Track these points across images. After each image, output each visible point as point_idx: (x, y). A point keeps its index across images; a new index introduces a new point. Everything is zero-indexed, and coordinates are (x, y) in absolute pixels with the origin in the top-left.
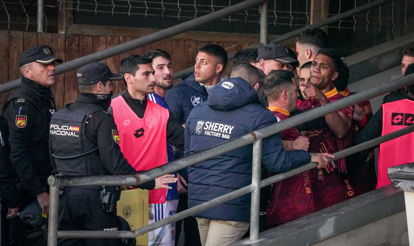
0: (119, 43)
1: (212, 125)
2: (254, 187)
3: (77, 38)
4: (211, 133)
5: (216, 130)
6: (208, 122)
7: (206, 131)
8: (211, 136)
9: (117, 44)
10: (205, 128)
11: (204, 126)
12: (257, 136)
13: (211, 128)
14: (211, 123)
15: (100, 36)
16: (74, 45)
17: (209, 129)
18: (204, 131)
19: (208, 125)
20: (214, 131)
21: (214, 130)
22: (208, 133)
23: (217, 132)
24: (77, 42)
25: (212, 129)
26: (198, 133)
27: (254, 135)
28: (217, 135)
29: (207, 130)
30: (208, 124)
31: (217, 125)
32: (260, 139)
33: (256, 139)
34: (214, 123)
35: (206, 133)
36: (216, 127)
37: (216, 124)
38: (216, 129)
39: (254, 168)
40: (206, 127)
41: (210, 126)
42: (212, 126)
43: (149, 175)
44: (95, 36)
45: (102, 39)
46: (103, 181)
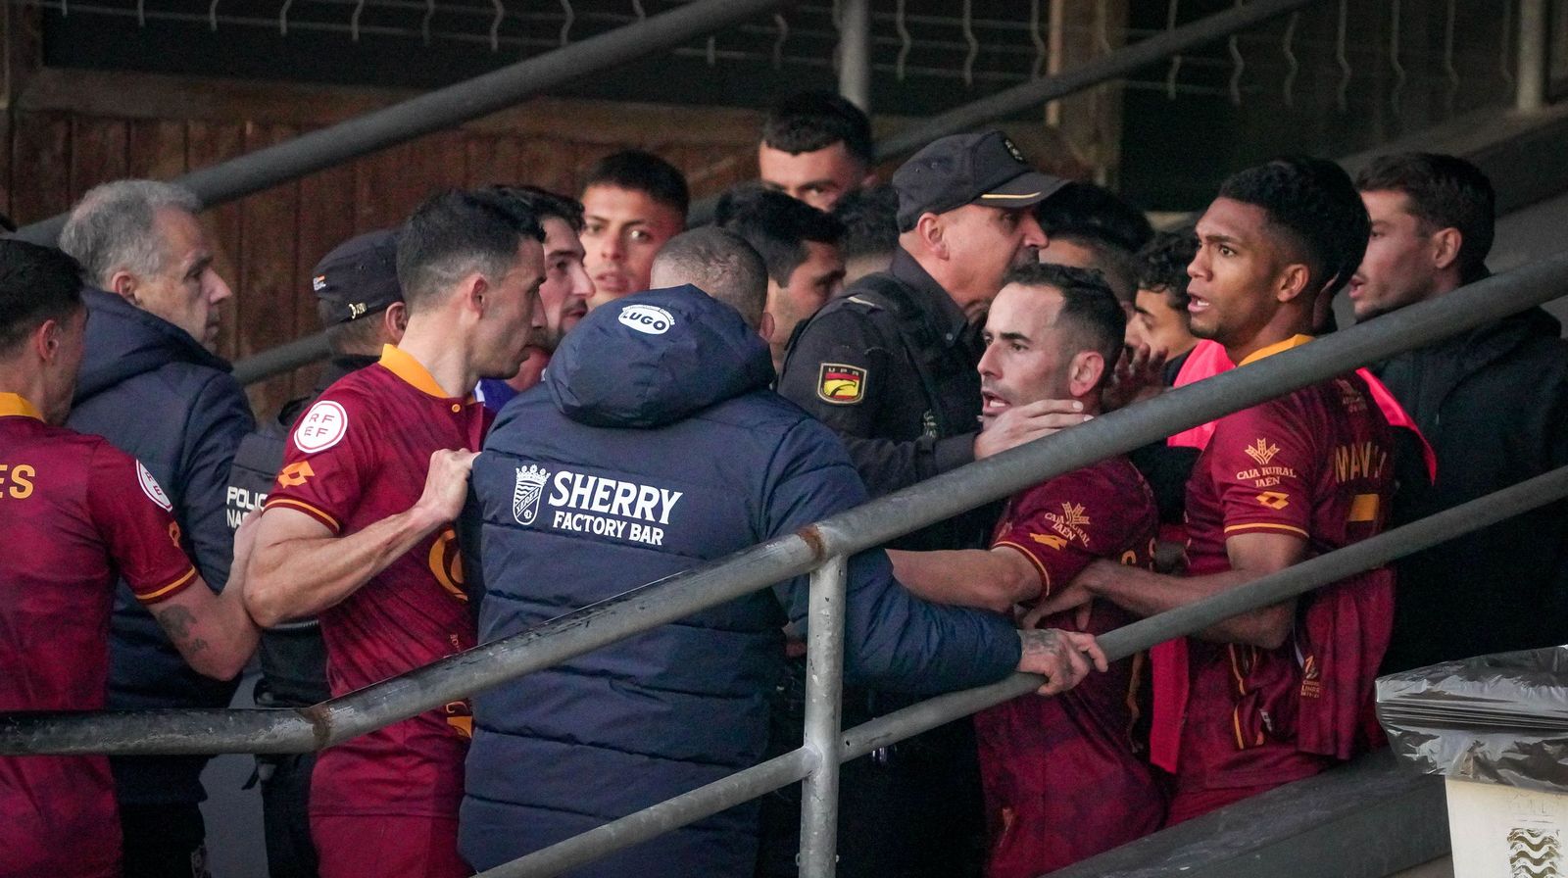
0: (241, 147)
1: (584, 484)
2: (814, 762)
3: (60, 130)
4: (580, 522)
5: (605, 509)
6: (569, 476)
7: (558, 513)
8: (581, 535)
9: (230, 156)
10: (553, 501)
11: (550, 489)
12: (827, 543)
13: (580, 498)
14: (579, 478)
15: (152, 122)
16: (46, 158)
17: (573, 504)
18: (548, 511)
19: (569, 486)
20: (596, 514)
21: (596, 507)
22: (569, 523)
23: (606, 516)
24: (59, 147)
25: (585, 506)
26: (522, 518)
27: (815, 541)
28: (609, 528)
29: (565, 508)
30: (564, 481)
31: (606, 488)
32: (839, 557)
33: (820, 556)
34: (592, 480)
35: (557, 519)
36: (601, 494)
37: (603, 482)
38: (603, 502)
39: (815, 678)
40: (558, 496)
41: (577, 490)
42: (587, 492)
43: (367, 708)
44: (138, 121)
45: (169, 131)
46: (172, 731)
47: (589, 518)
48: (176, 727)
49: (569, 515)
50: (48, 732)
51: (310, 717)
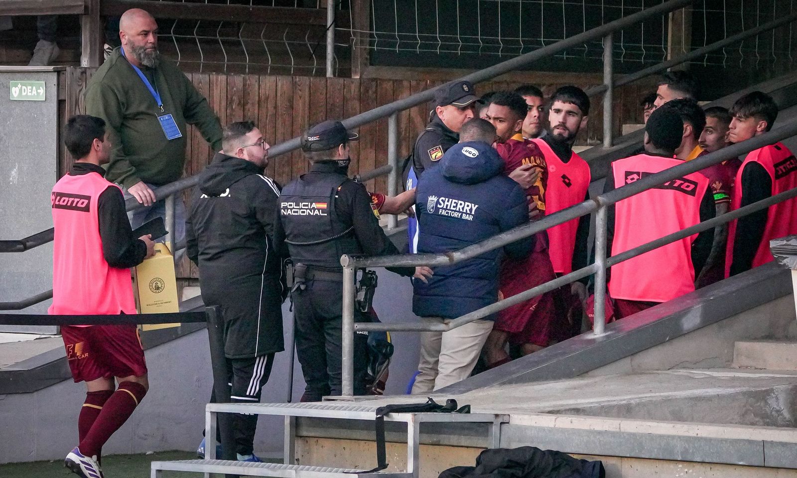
0: (425, 88)
1: (448, 201)
2: (598, 267)
3: (374, 83)
4: (447, 213)
5: (455, 209)
6: (444, 199)
7: (440, 210)
8: (448, 216)
9: (423, 90)
10: (439, 206)
11: (438, 202)
12: (601, 202)
13: (447, 205)
14: (447, 199)
15: (401, 81)
16: (370, 92)
17: (445, 207)
18: (437, 209)
19: (444, 202)
20: (452, 210)
21: (452, 208)
22: (444, 213)
23: (455, 211)
24: (374, 89)
25: (448, 208)
26: (430, 211)
27: (597, 201)
28: (456, 215)
29: (442, 208)
30: (442, 200)
31: (455, 203)
33: (599, 206)
34: (451, 200)
35: (440, 212)
36: (453, 204)
37: (454, 201)
38: (454, 207)
39: (598, 242)
40: (440, 204)
41: (446, 203)
42: (449, 204)
43: (464, 253)
44: (396, 80)
45: (406, 83)
46: (407, 260)
47: (450, 212)
48: (409, 259)
49: (444, 210)
50: (372, 260)
51: (448, 256)
